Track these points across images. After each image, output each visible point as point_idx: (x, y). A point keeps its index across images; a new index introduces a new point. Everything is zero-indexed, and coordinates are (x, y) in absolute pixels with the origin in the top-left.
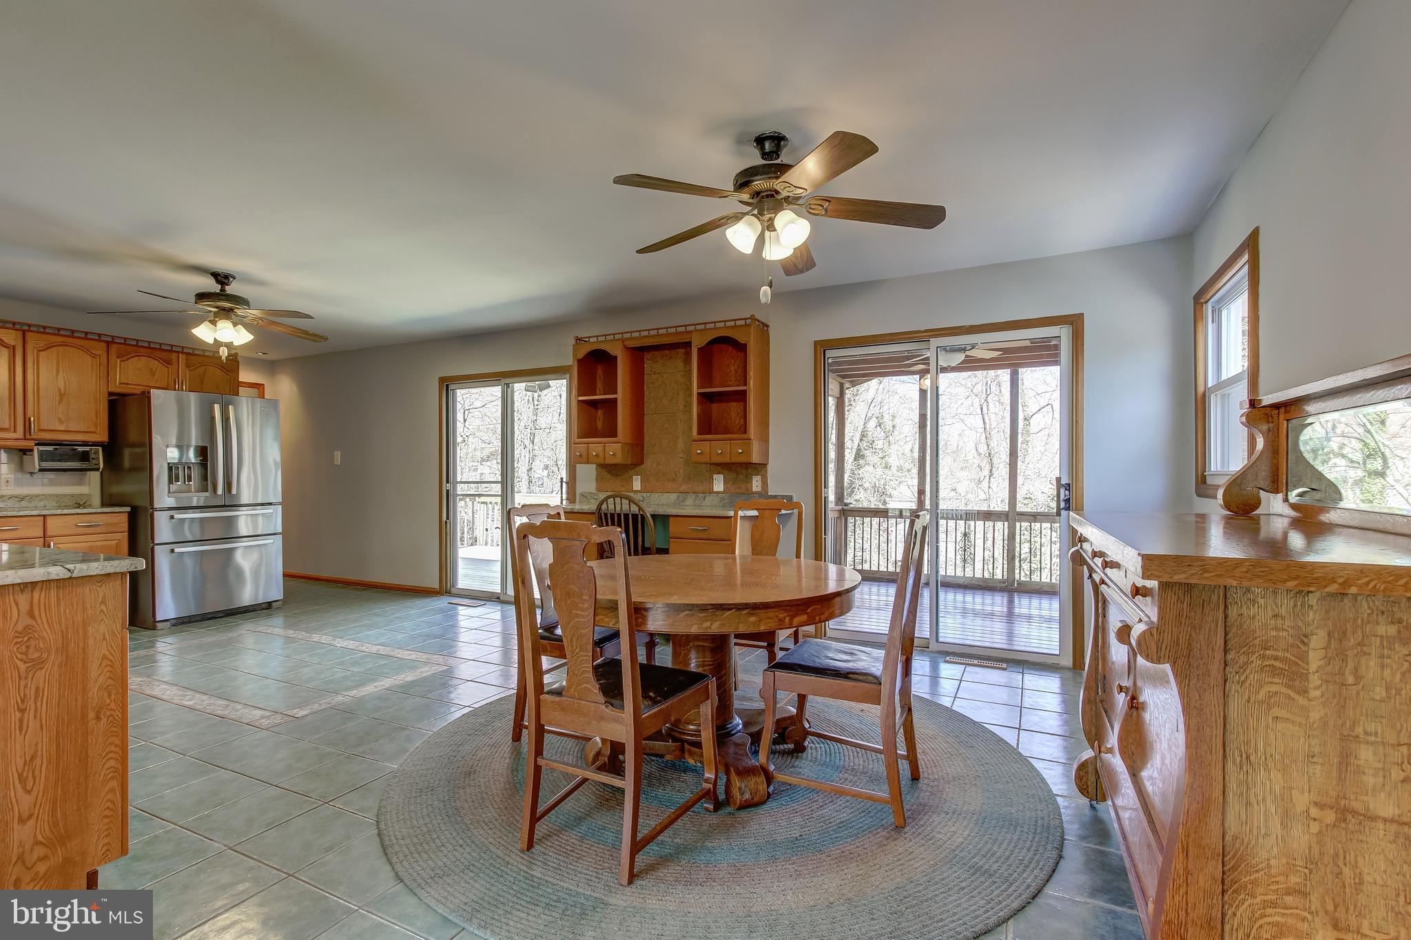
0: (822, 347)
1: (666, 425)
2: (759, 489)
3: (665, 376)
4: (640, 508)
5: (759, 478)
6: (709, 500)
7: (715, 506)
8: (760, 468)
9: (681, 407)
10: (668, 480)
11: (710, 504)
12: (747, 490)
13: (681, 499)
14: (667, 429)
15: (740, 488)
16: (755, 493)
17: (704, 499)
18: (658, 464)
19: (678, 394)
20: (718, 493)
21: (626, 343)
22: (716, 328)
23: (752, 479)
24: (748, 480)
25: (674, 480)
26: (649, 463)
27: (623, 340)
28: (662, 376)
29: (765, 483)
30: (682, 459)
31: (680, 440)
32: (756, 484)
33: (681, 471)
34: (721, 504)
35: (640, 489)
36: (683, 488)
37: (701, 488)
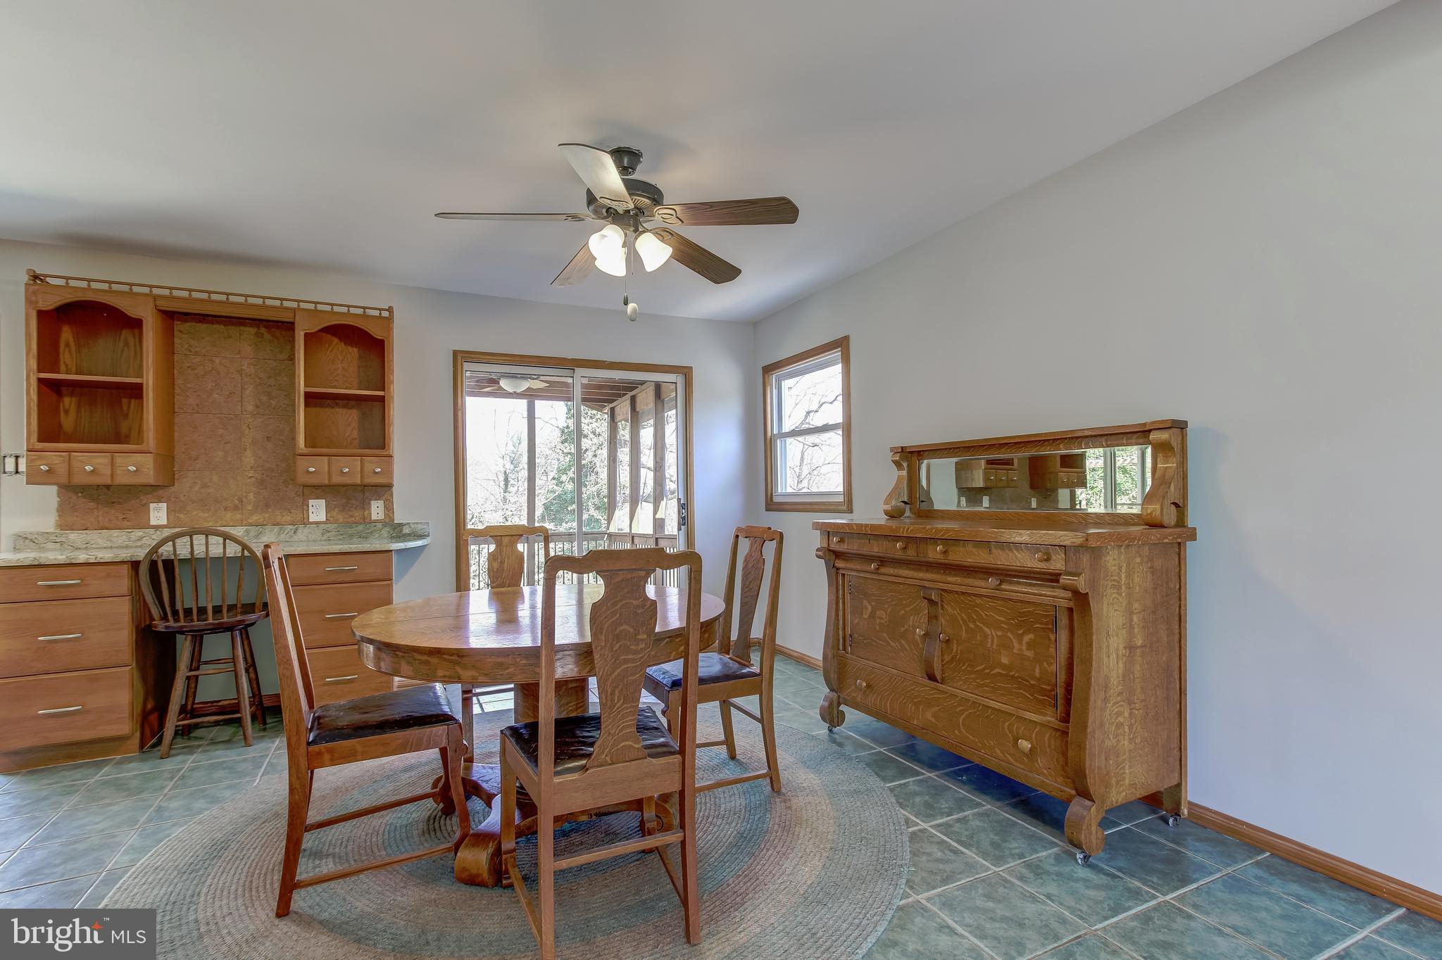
0: (460, 358)
1: (221, 431)
2: (381, 516)
3: (217, 361)
4: (245, 547)
5: (381, 503)
6: (303, 533)
7: (314, 541)
8: (383, 489)
9: (250, 408)
10: (225, 510)
11: (304, 538)
12: (364, 518)
13: (252, 534)
14: (221, 436)
15: (352, 516)
16: (376, 521)
17: (295, 532)
18: (204, 486)
19: (243, 389)
20: (317, 523)
21: (158, 303)
22: (332, 312)
23: (370, 504)
24: (365, 505)
25: (236, 508)
26: (186, 485)
27: (156, 298)
28: (213, 362)
29: (389, 509)
30: (253, 479)
31: (248, 453)
32: (377, 510)
33: (251, 496)
34: (325, 537)
35: (165, 523)
36: (254, 518)
37: (288, 518)
